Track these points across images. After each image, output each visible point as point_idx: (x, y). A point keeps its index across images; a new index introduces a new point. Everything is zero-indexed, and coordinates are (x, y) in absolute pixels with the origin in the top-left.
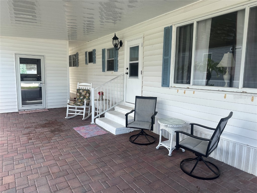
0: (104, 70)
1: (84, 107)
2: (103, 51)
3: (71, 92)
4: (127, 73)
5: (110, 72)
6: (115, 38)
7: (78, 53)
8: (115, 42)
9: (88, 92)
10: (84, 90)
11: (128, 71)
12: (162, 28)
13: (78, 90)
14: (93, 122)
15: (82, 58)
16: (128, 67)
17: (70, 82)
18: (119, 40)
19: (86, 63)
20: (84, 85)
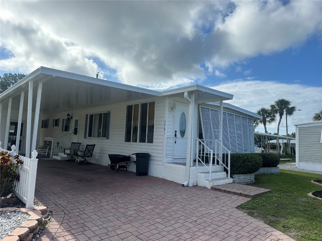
0: (62, 131)
1: (47, 150)
2: (63, 120)
3: (40, 145)
4: (73, 133)
5: (66, 132)
6: (68, 115)
7: (49, 119)
8: (68, 117)
9: (51, 142)
10: (48, 141)
11: (74, 131)
12: (85, 114)
13: (45, 141)
14: (51, 157)
15: (51, 123)
16: (74, 129)
17: (40, 140)
18: (71, 116)
19: (53, 126)
20: (49, 139)
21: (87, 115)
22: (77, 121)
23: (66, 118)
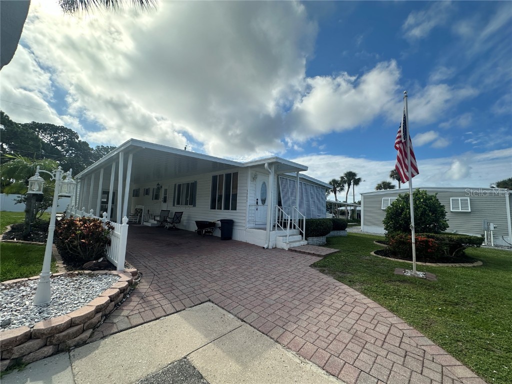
0: (153, 199)
1: (138, 217)
2: (154, 189)
3: (131, 212)
4: (162, 201)
5: (156, 200)
6: (158, 184)
8: (158, 186)
9: (142, 210)
10: (139, 209)
12: (174, 184)
13: (136, 209)
14: (142, 224)
15: (142, 192)
16: (163, 198)
18: (160, 185)
19: (144, 195)
20: (139, 207)
21: (175, 185)
22: (166, 190)
23: (156, 187)
